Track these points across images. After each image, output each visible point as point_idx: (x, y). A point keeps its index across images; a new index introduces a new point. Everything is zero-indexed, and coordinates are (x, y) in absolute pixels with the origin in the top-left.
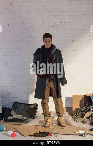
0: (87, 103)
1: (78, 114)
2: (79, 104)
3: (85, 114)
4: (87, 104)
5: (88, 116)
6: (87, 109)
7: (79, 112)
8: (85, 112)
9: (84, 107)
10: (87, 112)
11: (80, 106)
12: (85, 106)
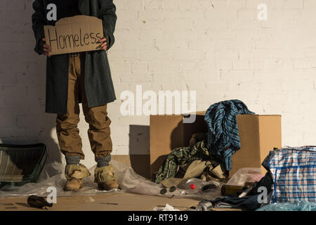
0: (194, 135)
1: (165, 169)
2: (168, 141)
3: (187, 167)
4: (192, 140)
5: (197, 173)
6: (193, 153)
7: (171, 165)
8: (187, 161)
9: (185, 149)
10: (192, 162)
11: (173, 147)
12: (186, 144)
